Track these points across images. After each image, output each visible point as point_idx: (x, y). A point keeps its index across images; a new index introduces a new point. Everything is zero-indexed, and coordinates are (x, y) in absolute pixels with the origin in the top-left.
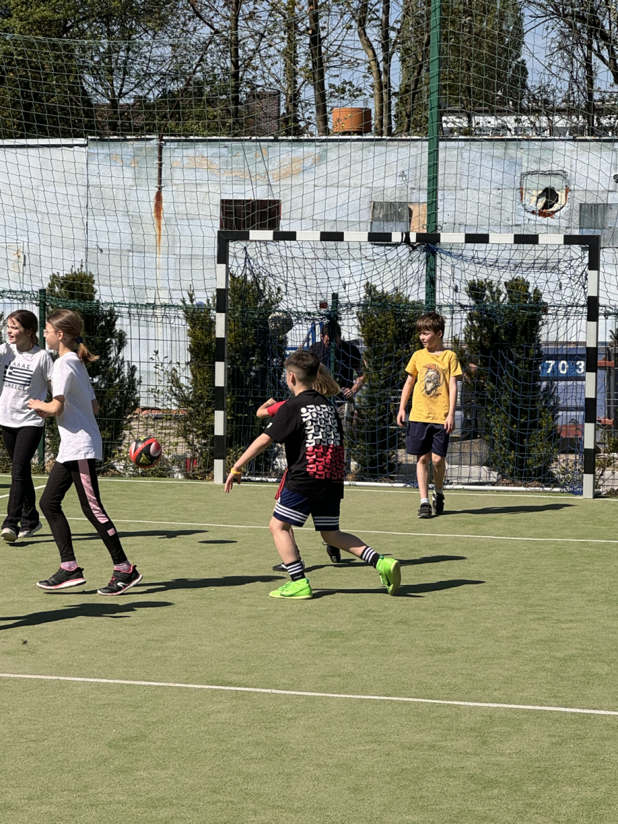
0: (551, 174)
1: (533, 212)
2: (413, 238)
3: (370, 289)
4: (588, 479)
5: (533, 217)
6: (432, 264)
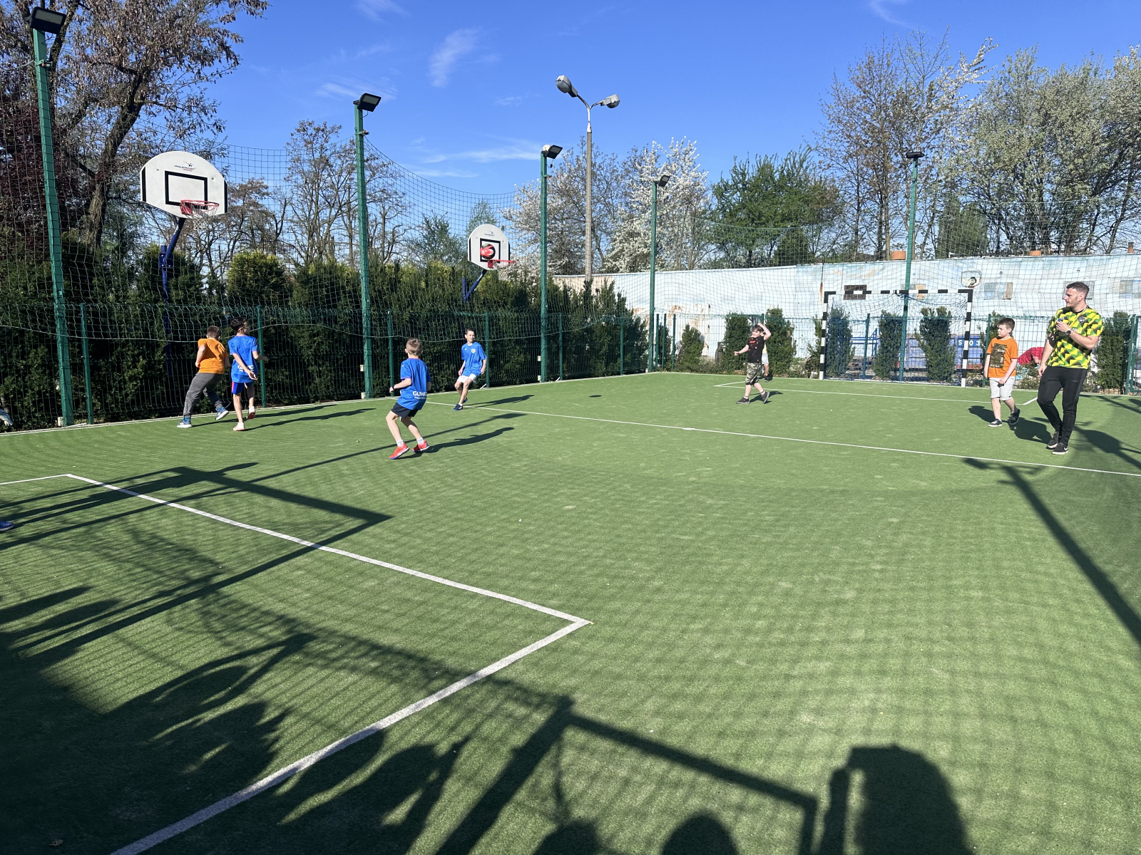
0: (974, 272)
2: (898, 292)
3: (883, 312)
6: (906, 302)
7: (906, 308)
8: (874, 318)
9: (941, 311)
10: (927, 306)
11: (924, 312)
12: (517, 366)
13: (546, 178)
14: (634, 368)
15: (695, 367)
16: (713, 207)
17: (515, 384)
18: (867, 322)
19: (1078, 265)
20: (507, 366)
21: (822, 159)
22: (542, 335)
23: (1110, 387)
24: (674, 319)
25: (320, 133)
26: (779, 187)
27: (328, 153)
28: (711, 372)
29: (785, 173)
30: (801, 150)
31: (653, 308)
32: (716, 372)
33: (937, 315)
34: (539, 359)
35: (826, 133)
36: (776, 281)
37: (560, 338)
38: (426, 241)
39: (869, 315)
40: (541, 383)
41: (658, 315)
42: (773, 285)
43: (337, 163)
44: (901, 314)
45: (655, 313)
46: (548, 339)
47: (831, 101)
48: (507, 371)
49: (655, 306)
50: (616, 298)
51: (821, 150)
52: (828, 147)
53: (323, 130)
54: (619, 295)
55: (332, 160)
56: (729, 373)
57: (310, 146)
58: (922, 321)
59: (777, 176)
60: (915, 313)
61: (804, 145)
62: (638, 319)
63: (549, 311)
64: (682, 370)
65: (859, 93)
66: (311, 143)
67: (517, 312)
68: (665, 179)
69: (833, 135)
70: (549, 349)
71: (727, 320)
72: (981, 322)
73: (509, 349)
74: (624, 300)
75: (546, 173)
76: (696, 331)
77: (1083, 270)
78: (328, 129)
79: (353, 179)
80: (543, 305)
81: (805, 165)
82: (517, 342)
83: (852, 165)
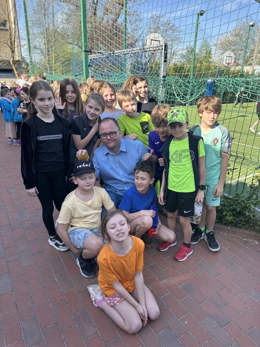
25: (158, 19)
27: (159, 25)
38: (186, 54)
43: (162, 28)
53: (159, 17)
55: (161, 27)
57: (154, 23)
66: (155, 21)
78: (161, 16)
79: (167, 34)
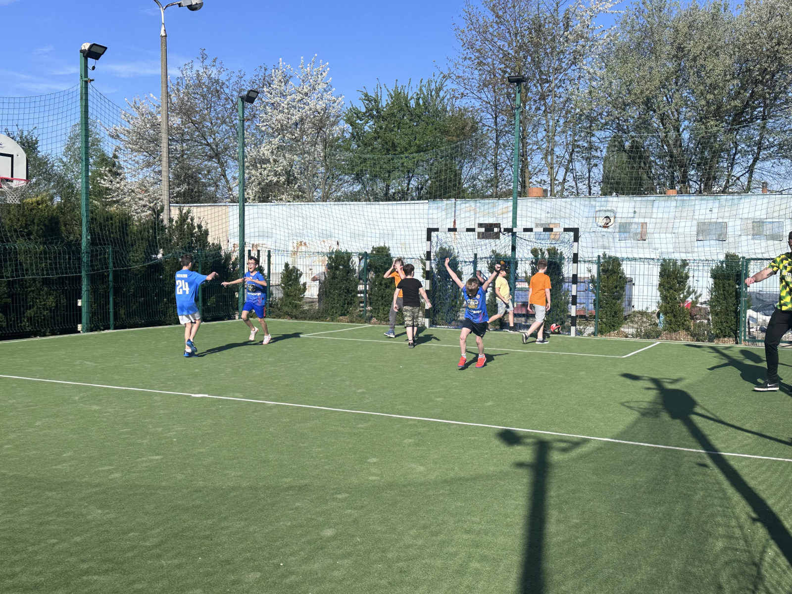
0: (608, 211)
1: (600, 226)
3: (493, 251)
4: (573, 329)
5: (601, 228)
6: (514, 241)
7: (514, 249)
8: (481, 259)
9: (553, 252)
10: (537, 246)
11: (534, 252)
12: (45, 313)
13: (86, 82)
14: (222, 314)
15: (295, 312)
16: (348, 136)
17: (45, 335)
18: (475, 263)
19: (710, 205)
20: (30, 313)
21: (455, 86)
22: (83, 274)
23: (725, 336)
24: (269, 256)
26: (415, 116)
28: (312, 318)
29: (421, 102)
30: (436, 78)
31: (243, 244)
32: (317, 319)
33: (547, 256)
34: (79, 304)
35: (461, 61)
36: (408, 216)
37: (111, 278)
39: (476, 255)
40: (82, 334)
41: (249, 251)
42: (405, 221)
44: (509, 253)
45: (246, 249)
46: (92, 279)
47: (463, 25)
48: (30, 319)
49: (247, 240)
50: (197, 230)
51: (454, 77)
52: (461, 74)
54: (200, 227)
56: (332, 320)
58: (532, 263)
59: (412, 103)
60: (524, 253)
61: (437, 73)
62: (228, 257)
63: (93, 243)
64: (279, 317)
65: (491, 17)
67: (45, 243)
68: (252, 95)
69: (468, 62)
70: (94, 291)
71: (330, 258)
72: (591, 265)
73: (33, 291)
74: (206, 233)
75: (86, 76)
76: (298, 270)
77: (715, 210)
80: (84, 236)
81: (442, 94)
82: (46, 282)
83: (488, 95)
